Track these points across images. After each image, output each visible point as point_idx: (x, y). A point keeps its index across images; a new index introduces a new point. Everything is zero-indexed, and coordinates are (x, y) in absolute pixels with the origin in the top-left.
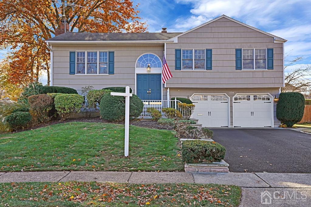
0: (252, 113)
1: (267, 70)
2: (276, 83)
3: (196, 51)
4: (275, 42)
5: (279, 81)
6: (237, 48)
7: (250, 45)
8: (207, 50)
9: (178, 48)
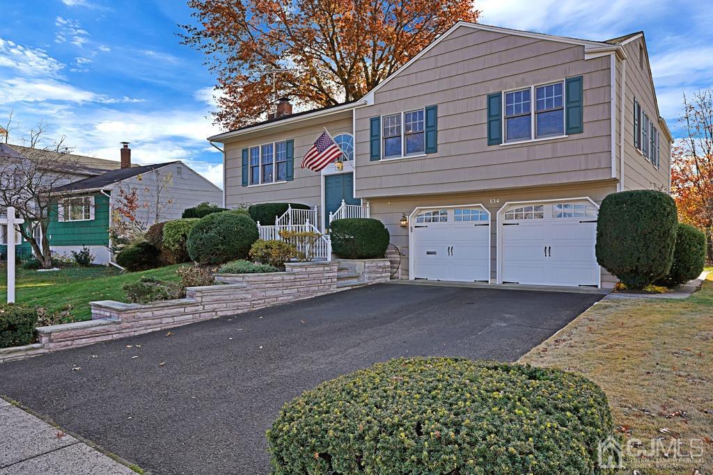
0: (548, 250)
1: (565, 136)
2: (589, 168)
3: (407, 115)
4: (587, 57)
5: (600, 162)
6: (491, 92)
7: (523, 79)
8: (427, 109)
9: (374, 115)
